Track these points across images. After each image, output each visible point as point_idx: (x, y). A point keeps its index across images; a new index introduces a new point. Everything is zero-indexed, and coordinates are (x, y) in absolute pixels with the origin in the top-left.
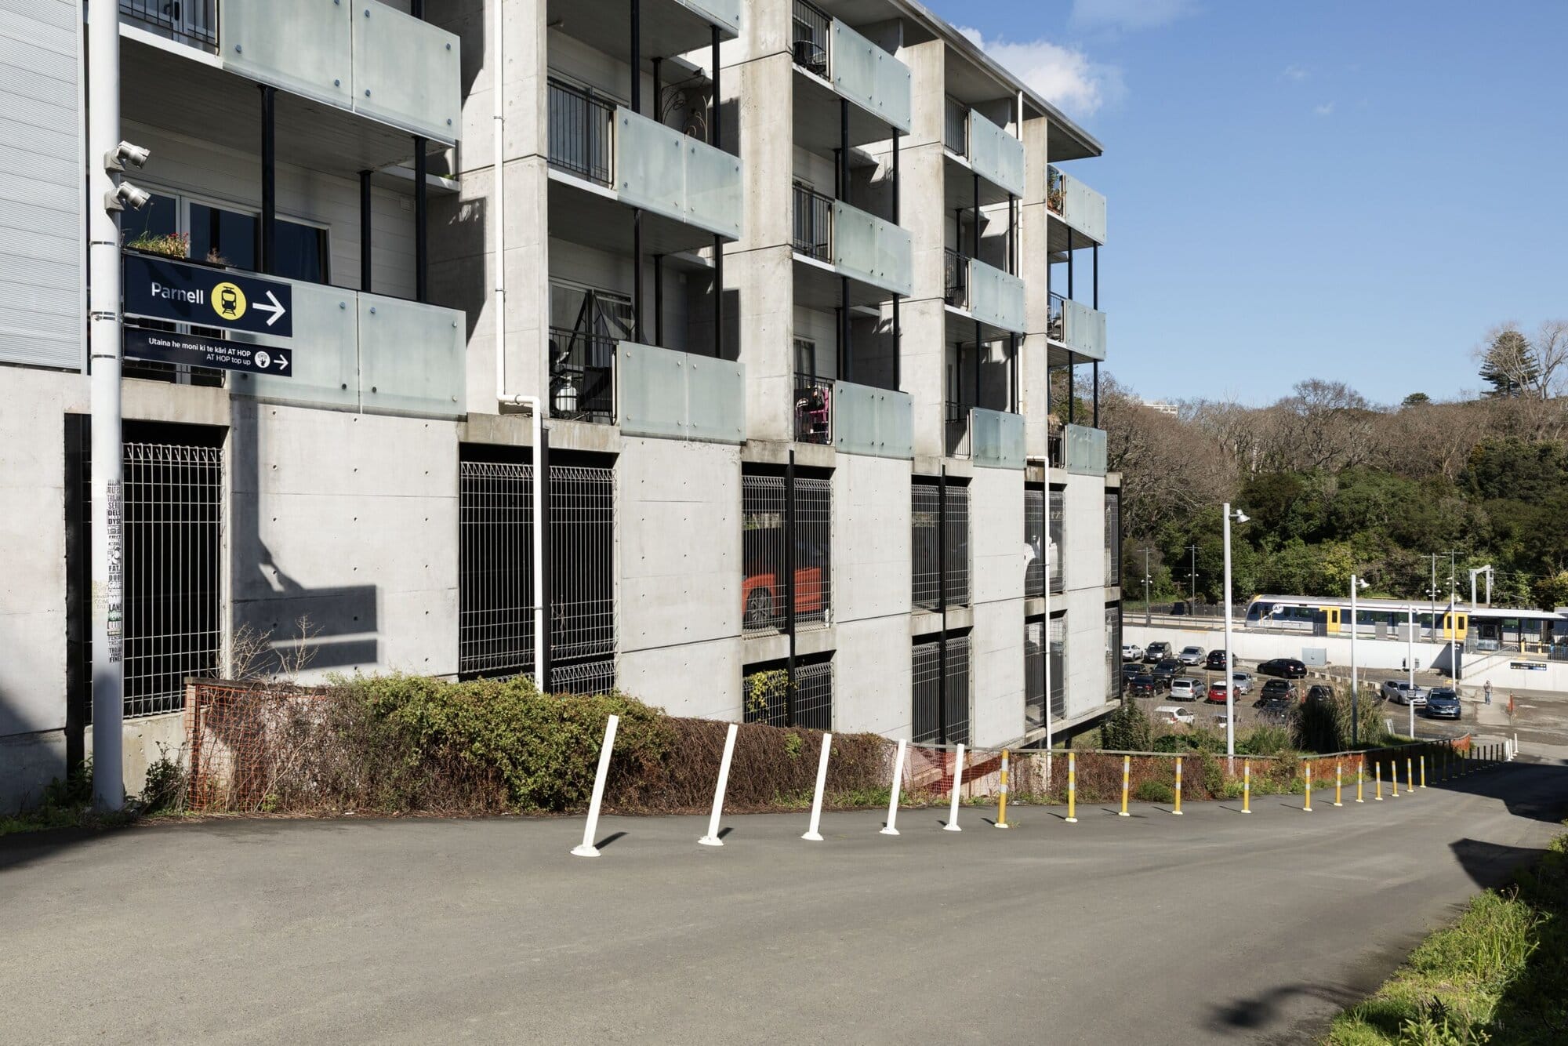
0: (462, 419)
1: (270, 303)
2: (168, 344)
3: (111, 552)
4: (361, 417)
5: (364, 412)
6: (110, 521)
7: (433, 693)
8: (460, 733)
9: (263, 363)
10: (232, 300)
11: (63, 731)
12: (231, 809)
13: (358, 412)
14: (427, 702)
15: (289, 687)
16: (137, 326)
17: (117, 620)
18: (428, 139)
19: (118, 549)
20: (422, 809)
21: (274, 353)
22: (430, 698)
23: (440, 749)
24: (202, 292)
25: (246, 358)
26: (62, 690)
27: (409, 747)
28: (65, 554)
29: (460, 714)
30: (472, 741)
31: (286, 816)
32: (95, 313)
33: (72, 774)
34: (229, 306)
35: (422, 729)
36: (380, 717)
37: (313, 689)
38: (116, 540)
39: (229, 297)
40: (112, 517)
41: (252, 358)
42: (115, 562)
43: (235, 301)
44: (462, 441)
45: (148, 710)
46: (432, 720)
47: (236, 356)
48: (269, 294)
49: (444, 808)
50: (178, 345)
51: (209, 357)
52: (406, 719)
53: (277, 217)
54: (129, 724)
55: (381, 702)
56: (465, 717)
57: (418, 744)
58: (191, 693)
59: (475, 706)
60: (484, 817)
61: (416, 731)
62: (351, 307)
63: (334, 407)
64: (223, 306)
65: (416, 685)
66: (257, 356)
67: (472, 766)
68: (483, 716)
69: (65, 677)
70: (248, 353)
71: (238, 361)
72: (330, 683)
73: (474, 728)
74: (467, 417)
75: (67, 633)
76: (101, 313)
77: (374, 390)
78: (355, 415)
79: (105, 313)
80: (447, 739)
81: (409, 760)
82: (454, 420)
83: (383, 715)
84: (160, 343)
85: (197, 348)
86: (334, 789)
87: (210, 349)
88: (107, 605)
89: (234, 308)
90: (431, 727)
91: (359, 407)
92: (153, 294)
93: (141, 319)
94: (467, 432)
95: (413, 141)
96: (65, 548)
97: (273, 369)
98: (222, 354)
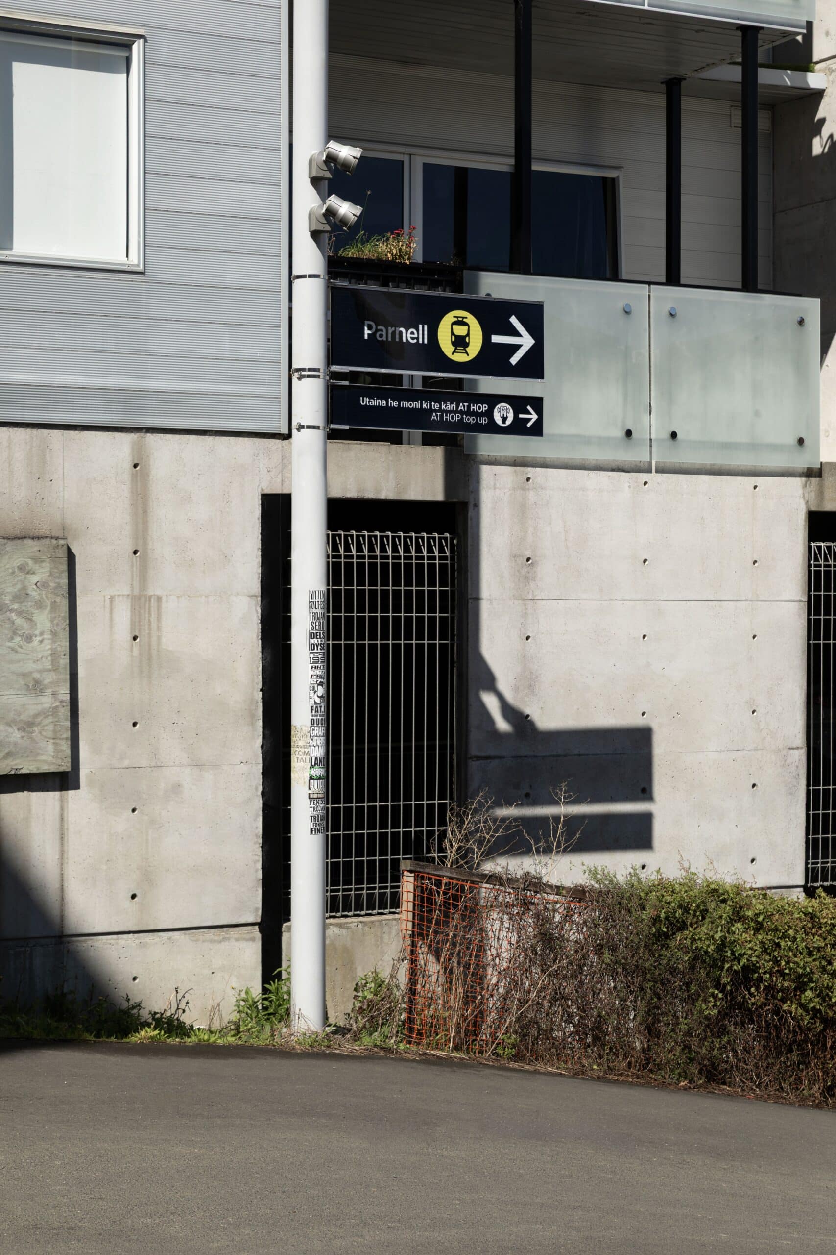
0: (813, 473)
1: (516, 334)
2: (383, 403)
3: (313, 688)
4: (654, 478)
5: (657, 471)
6: (312, 647)
7: (741, 908)
8: (781, 973)
9: (504, 419)
10: (464, 333)
11: (257, 927)
12: (457, 1048)
13: (649, 471)
14: (731, 921)
15: (535, 885)
16: (346, 383)
17: (320, 778)
18: (762, 28)
19: (321, 684)
20: (724, 1083)
21: (519, 403)
22: (738, 915)
23: (751, 994)
24: (426, 327)
25: (482, 414)
26: (257, 871)
27: (704, 988)
28: (260, 686)
29: (783, 944)
30: (801, 987)
31: (527, 1067)
32: (298, 370)
33: (267, 986)
34: (460, 342)
35: (724, 962)
36: (662, 938)
37: (569, 890)
38: (319, 672)
39: (460, 331)
40: (315, 641)
41: (489, 414)
42: (318, 700)
43: (468, 335)
44: (813, 509)
45: (359, 907)
46: (739, 950)
47: (469, 413)
48: (514, 320)
49: (759, 1086)
50: (395, 404)
51: (434, 417)
52: (699, 944)
53: (535, 167)
54: (337, 925)
55: (663, 915)
56: (790, 949)
57: (718, 985)
58: (408, 884)
59: (807, 934)
60: (818, 1107)
61: (716, 964)
62: (640, 309)
63: (614, 465)
64: (453, 344)
65: (716, 893)
66: (496, 410)
67: (800, 1027)
68: (819, 949)
69: (260, 854)
70: (484, 408)
71: (472, 420)
72: (593, 882)
73: (804, 968)
74: (821, 469)
75: (263, 794)
76: (304, 370)
77: (674, 435)
78: (644, 477)
79: (310, 370)
80: (760, 979)
81: (704, 1007)
82: (800, 476)
83: (667, 936)
84: (374, 402)
85: (418, 406)
86: (596, 1039)
87: (436, 406)
88: (308, 758)
89: (467, 345)
90: (738, 959)
91: (650, 463)
92: (366, 337)
93: (351, 371)
94: (821, 494)
95: (740, 33)
96: (260, 677)
97: (518, 428)
98: (450, 412)
